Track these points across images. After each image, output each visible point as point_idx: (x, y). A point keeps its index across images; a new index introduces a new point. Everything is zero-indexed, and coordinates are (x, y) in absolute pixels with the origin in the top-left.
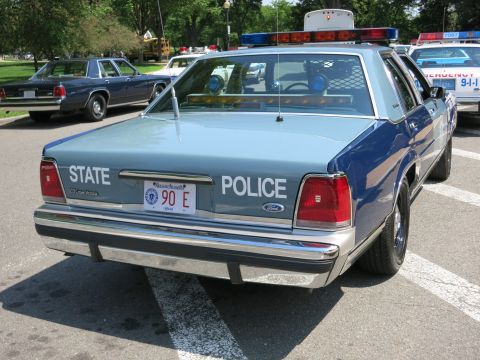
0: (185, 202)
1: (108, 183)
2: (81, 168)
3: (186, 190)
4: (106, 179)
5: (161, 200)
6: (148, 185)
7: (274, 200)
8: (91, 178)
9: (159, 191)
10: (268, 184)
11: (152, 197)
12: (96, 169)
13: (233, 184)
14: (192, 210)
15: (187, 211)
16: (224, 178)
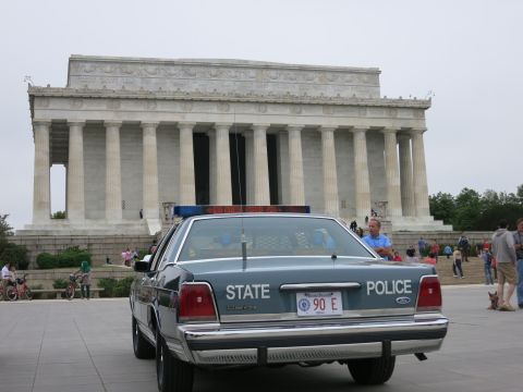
0: (334, 306)
1: (268, 297)
2: (240, 287)
3: (333, 296)
4: (265, 294)
5: (313, 306)
6: (300, 297)
7: (403, 295)
8: (251, 294)
9: (311, 300)
10: (399, 284)
11: (305, 306)
12: (256, 286)
13: (375, 286)
14: (339, 311)
15: (336, 312)
16: (368, 283)
